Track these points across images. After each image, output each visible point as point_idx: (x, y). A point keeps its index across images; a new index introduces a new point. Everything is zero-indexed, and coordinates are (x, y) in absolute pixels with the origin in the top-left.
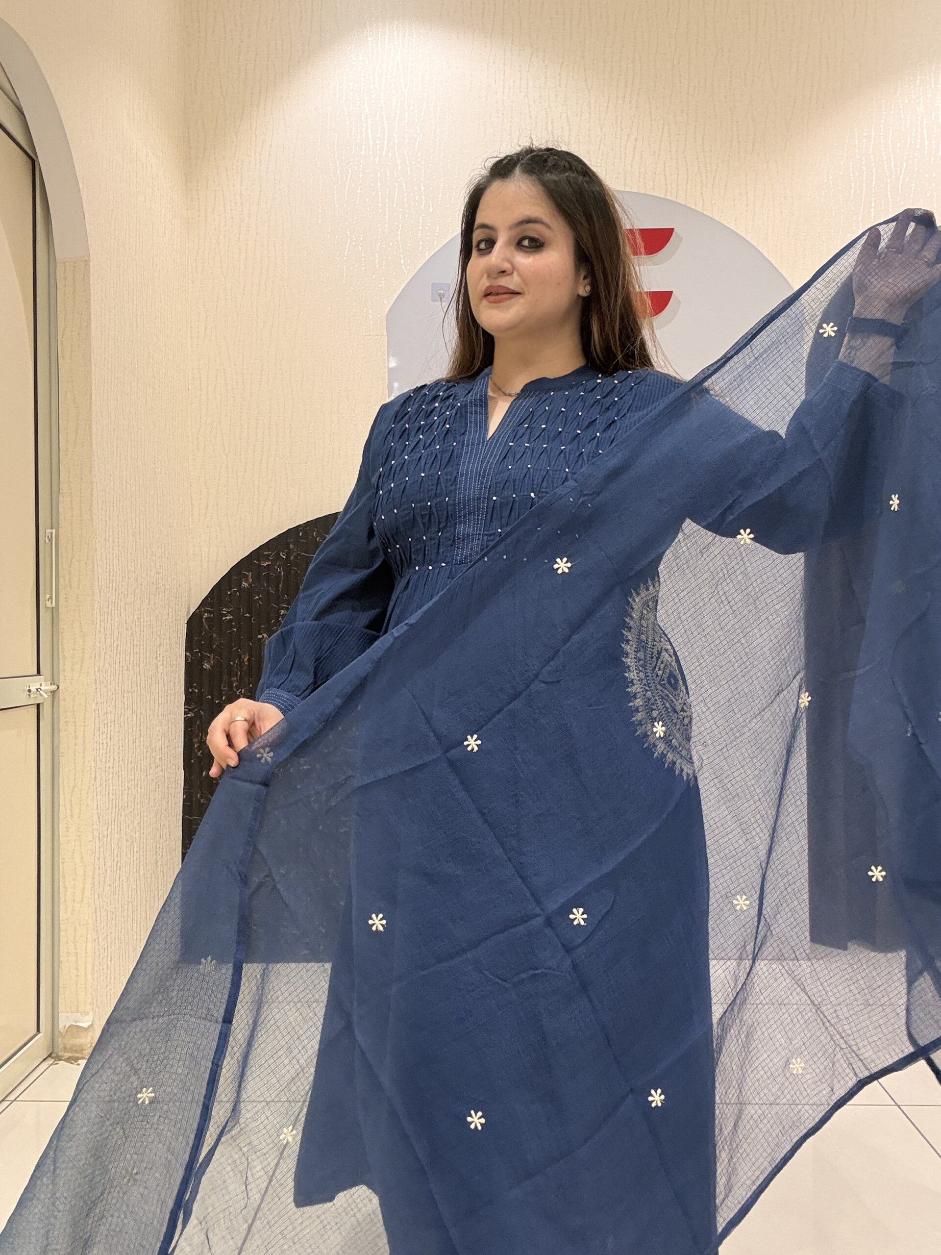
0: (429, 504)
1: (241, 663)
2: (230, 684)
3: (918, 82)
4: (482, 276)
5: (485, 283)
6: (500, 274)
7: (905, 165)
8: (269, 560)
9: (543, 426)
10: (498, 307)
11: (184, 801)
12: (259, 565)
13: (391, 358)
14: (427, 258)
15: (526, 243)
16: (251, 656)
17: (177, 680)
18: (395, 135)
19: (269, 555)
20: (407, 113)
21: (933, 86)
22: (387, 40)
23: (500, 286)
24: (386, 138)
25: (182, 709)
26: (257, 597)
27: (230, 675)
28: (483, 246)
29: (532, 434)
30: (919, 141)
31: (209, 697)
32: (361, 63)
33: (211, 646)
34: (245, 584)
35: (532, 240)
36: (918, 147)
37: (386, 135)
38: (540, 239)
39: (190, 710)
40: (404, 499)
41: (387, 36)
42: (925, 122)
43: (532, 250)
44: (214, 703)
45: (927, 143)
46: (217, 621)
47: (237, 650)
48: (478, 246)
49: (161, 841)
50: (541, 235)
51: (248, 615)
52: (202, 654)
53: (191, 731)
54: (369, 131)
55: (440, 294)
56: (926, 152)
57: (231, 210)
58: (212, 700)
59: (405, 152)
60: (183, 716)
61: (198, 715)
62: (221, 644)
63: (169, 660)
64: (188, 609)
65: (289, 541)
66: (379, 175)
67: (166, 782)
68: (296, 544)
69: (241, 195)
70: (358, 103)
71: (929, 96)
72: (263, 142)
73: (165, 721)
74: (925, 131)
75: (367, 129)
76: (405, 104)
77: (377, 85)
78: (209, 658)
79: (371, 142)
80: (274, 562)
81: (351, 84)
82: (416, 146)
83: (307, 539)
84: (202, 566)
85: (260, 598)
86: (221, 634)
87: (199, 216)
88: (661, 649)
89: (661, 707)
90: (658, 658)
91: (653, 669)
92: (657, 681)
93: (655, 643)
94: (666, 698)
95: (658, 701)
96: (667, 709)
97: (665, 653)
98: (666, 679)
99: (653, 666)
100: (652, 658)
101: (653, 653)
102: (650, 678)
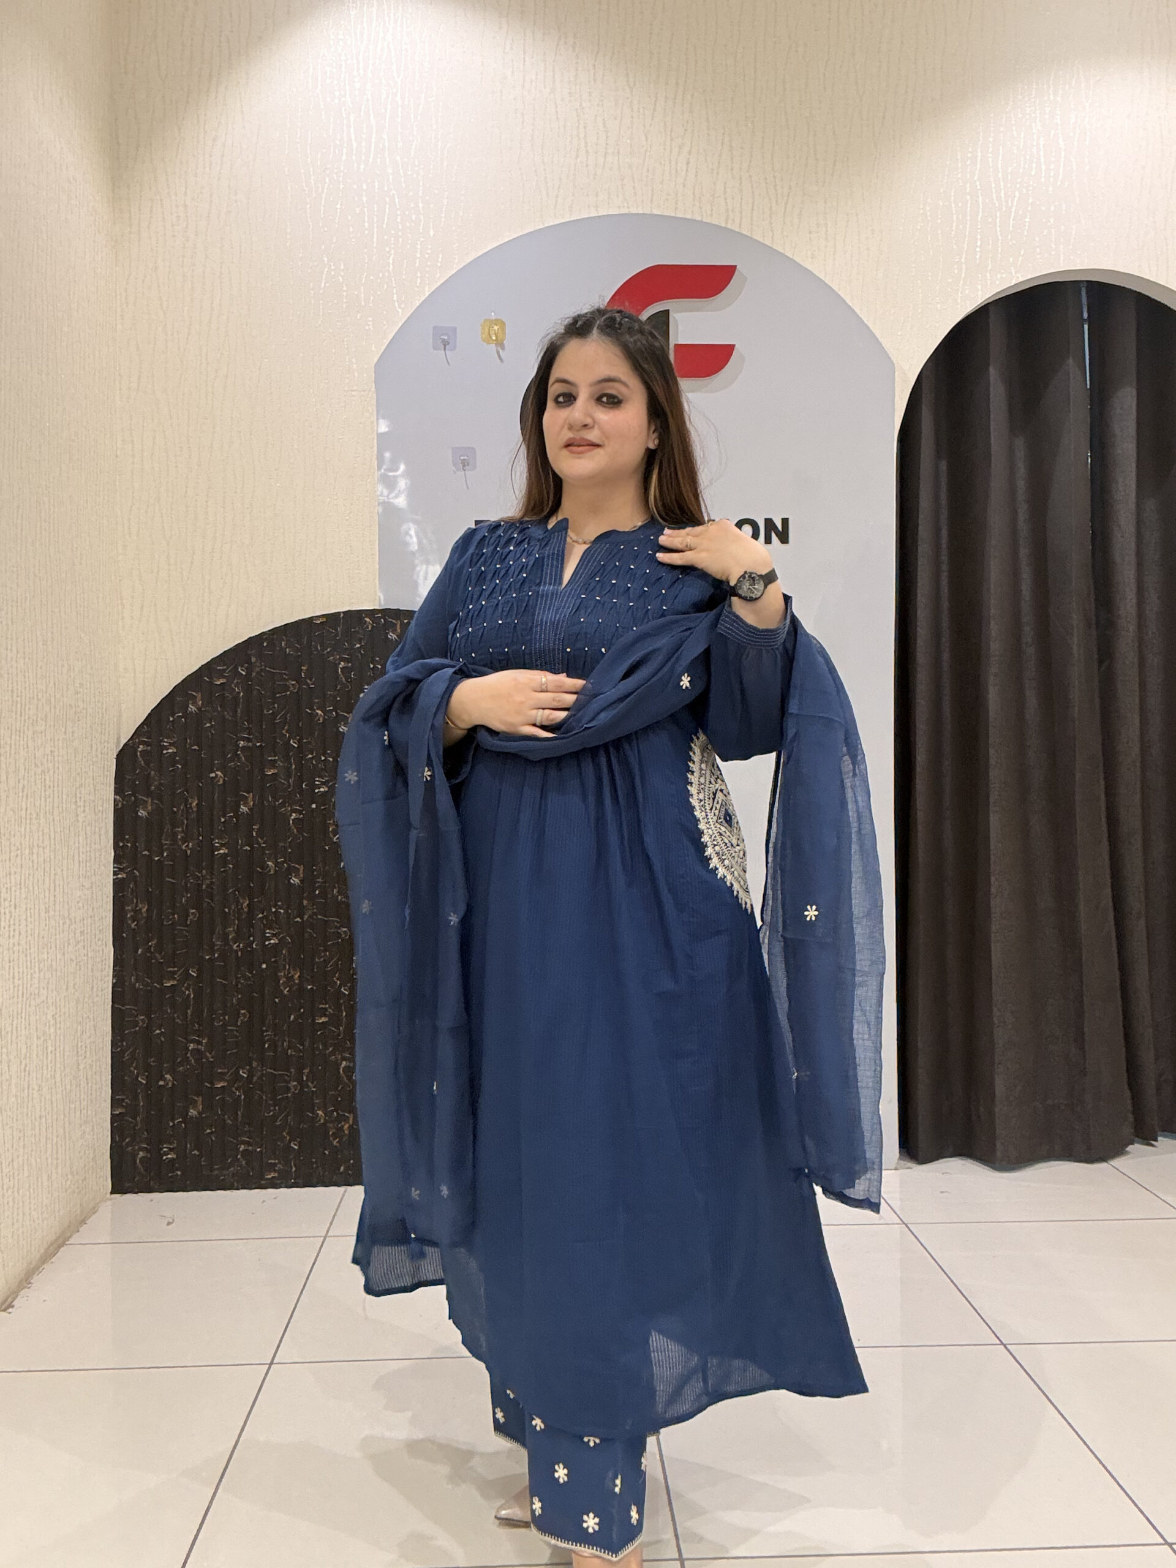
0: (506, 650)
1: (188, 809)
2: (174, 836)
3: (1034, 92)
4: (564, 428)
5: (566, 434)
6: (582, 428)
7: (1017, 194)
8: (224, 677)
9: (614, 582)
10: (580, 457)
11: (114, 986)
12: (211, 683)
13: (381, 421)
14: (427, 294)
15: (605, 399)
16: (201, 800)
17: (103, 831)
18: (385, 137)
19: (224, 671)
20: (400, 109)
21: (1052, 97)
22: (374, 15)
23: (581, 438)
24: (373, 140)
25: (110, 868)
26: (208, 725)
27: (174, 826)
28: (561, 399)
29: (603, 588)
30: (1034, 165)
31: (146, 853)
32: (341, 43)
33: (149, 789)
34: (192, 708)
35: (611, 397)
36: (1033, 173)
37: (374, 136)
38: (618, 396)
39: (121, 870)
40: (482, 645)
41: (374, 9)
42: (1042, 143)
43: (610, 406)
44: (152, 860)
45: (1044, 167)
46: (156, 755)
47: (183, 792)
48: (555, 398)
49: (84, 1037)
50: (619, 393)
51: (196, 747)
52: (136, 798)
53: (122, 896)
54: (352, 130)
55: (443, 340)
56: (1043, 180)
57: (173, 225)
58: (150, 857)
59: (398, 158)
60: (111, 877)
61: (131, 876)
62: (161, 784)
63: (92, 805)
64: (119, 739)
65: (249, 652)
66: (365, 187)
67: (90, 962)
68: (260, 656)
69: (185, 206)
70: (337, 94)
71: (1048, 110)
72: (214, 140)
73: (87, 884)
74: (1042, 153)
75: (349, 126)
76: (398, 98)
77: (362, 72)
78: (146, 802)
79: (355, 145)
80: (230, 680)
81: (328, 69)
82: (412, 151)
83: (272, 650)
84: (135, 684)
85: (212, 726)
86: (160, 772)
87: (130, 232)
88: (717, 790)
89: (721, 843)
90: (714, 799)
91: (711, 809)
92: (715, 820)
93: (711, 786)
94: (724, 834)
95: (718, 838)
96: (726, 844)
97: (721, 793)
98: (722, 817)
99: (711, 806)
100: (710, 799)
101: (710, 794)
102: (709, 817)
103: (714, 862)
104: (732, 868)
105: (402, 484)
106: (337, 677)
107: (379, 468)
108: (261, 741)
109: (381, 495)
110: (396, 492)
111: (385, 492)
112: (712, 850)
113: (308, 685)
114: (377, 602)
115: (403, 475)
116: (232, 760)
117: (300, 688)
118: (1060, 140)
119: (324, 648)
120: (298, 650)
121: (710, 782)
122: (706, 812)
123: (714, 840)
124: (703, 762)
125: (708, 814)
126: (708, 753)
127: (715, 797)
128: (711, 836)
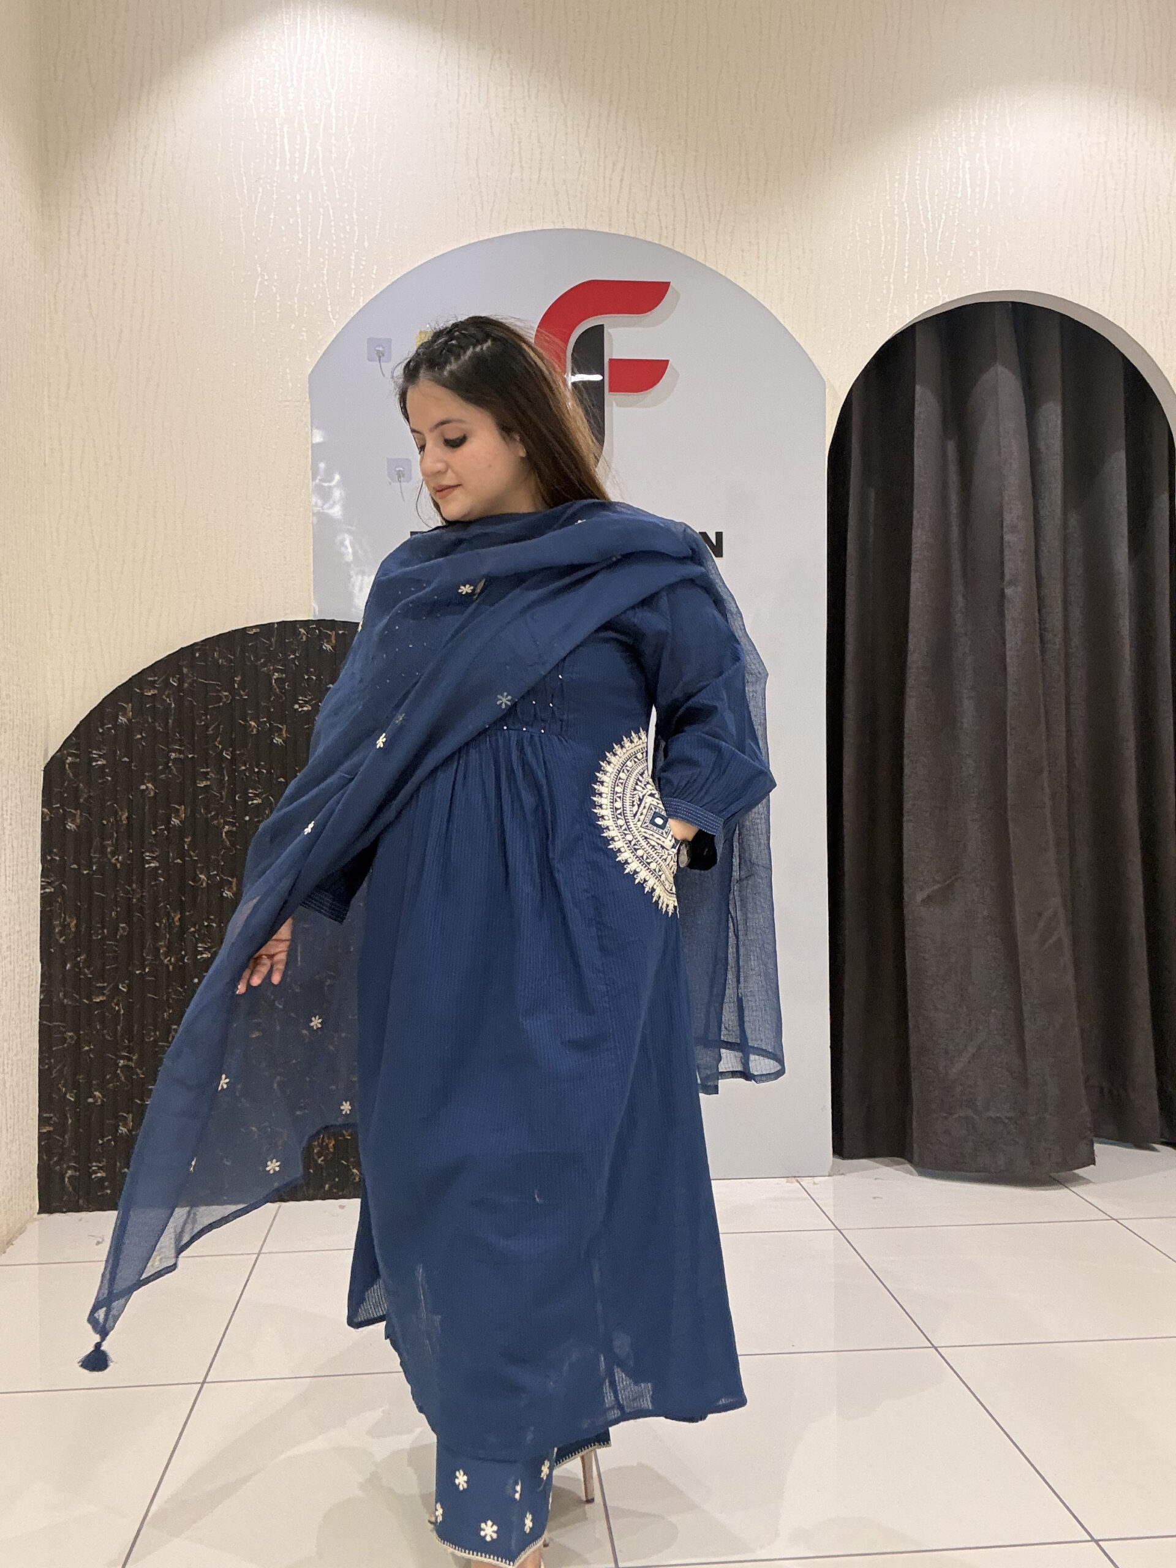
1: (118, 822)
2: (103, 852)
3: (960, 116)
6: (437, 474)
7: (944, 217)
8: (155, 688)
11: (42, 1002)
12: (142, 694)
13: (315, 431)
14: (362, 305)
16: (131, 812)
17: (30, 844)
18: (319, 148)
19: (154, 682)
20: (334, 121)
21: (977, 121)
22: (308, 27)
24: (307, 151)
25: (38, 882)
26: (139, 736)
27: (103, 839)
30: (960, 188)
31: (75, 866)
32: (274, 54)
33: (77, 801)
34: (122, 719)
36: (959, 195)
39: (48, 884)
41: (308, 21)
42: (967, 166)
44: (81, 874)
45: (969, 191)
46: (84, 767)
47: (113, 804)
49: (11, 1054)
51: (126, 759)
52: (64, 811)
53: (50, 911)
54: (286, 140)
55: (378, 352)
56: (969, 203)
57: (103, 233)
58: (79, 871)
59: (332, 169)
60: (39, 891)
61: (58, 889)
62: (90, 797)
63: (19, 818)
64: (46, 751)
65: (181, 663)
66: (298, 197)
67: (17, 977)
68: (192, 666)
69: (116, 214)
70: (270, 104)
71: (973, 134)
72: (145, 148)
73: (14, 899)
74: (967, 176)
75: (282, 137)
76: (332, 109)
77: (295, 83)
78: (75, 815)
79: (288, 155)
80: (161, 691)
81: (261, 79)
82: (347, 162)
83: (205, 661)
84: (64, 695)
85: (143, 738)
86: (89, 784)
87: (59, 239)
88: (643, 796)
89: (646, 846)
90: (639, 806)
91: (635, 815)
92: (639, 825)
93: (635, 792)
94: (651, 837)
95: (641, 841)
96: (653, 847)
97: (648, 799)
98: (648, 821)
99: (634, 812)
100: (633, 805)
101: (633, 802)
102: (631, 823)
103: (633, 867)
104: (660, 871)
105: (337, 494)
106: (271, 688)
107: (314, 479)
108: (193, 753)
109: (316, 506)
110: (331, 502)
111: (320, 503)
112: (630, 855)
113: (241, 696)
115: (338, 485)
116: (162, 772)
117: (233, 699)
118: (986, 164)
119: (257, 659)
120: (231, 661)
121: (635, 789)
122: (625, 820)
123: (635, 845)
124: (623, 772)
125: (630, 820)
126: (635, 762)
127: (641, 803)
128: (630, 842)
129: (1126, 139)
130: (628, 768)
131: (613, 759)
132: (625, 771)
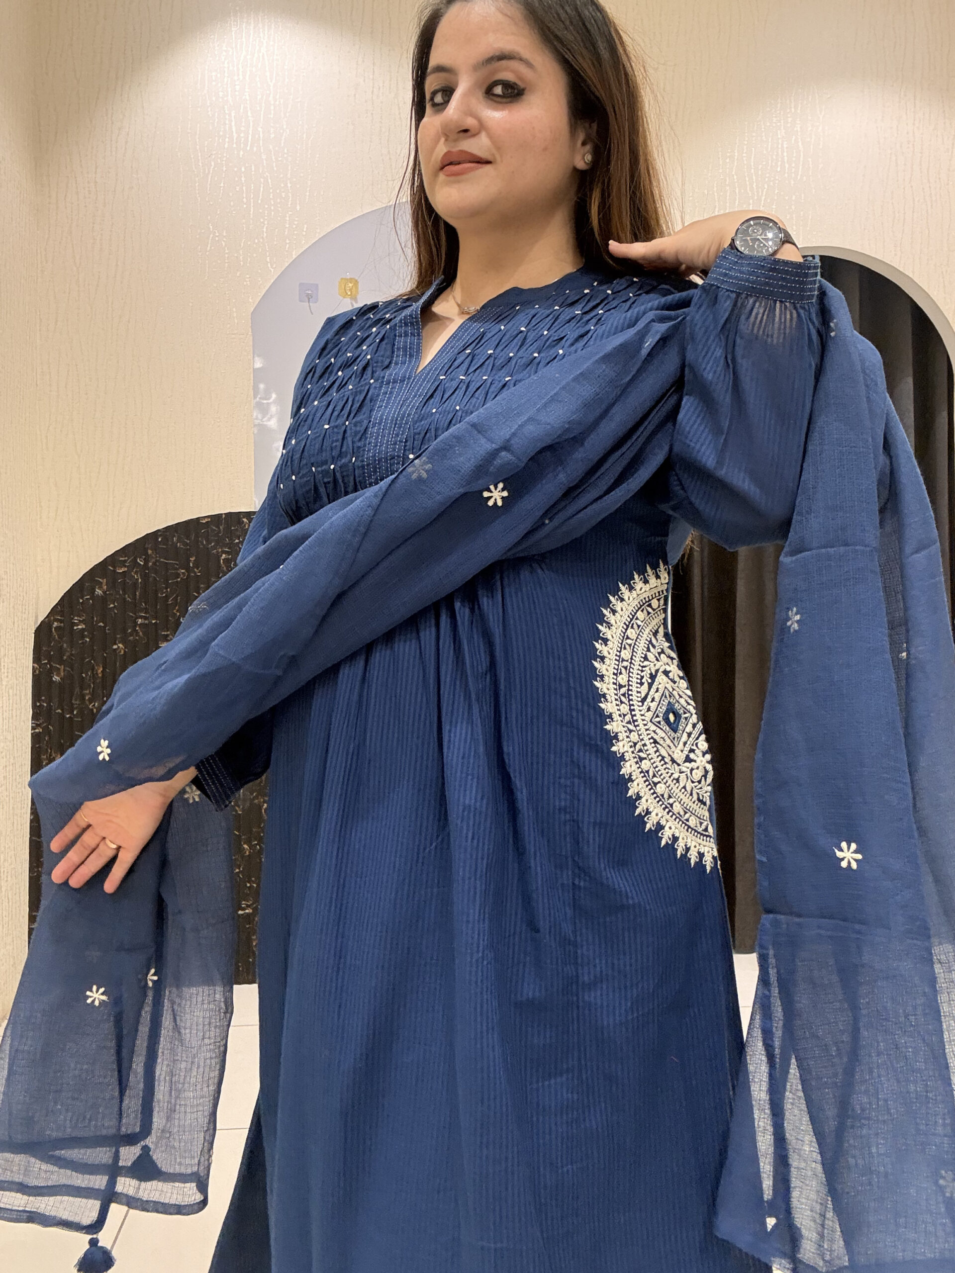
0: (332, 467)
1: (94, 676)
2: (83, 697)
3: (779, 105)
4: (437, 142)
5: (442, 149)
6: (462, 134)
7: (766, 186)
8: (125, 566)
9: (490, 352)
10: (459, 182)
11: (31, 821)
12: (114, 571)
13: (256, 358)
14: (294, 257)
15: (498, 90)
16: (104, 669)
17: (23, 694)
18: (260, 129)
19: (125, 561)
20: (272, 108)
21: (793, 110)
22: (252, 32)
23: (462, 152)
24: (250, 132)
25: (29, 724)
26: (112, 606)
27: (82, 688)
28: (439, 99)
29: (474, 362)
30: (779, 163)
31: (59, 711)
32: (224, 53)
33: (62, 658)
34: (99, 592)
35: (507, 85)
36: (779, 169)
37: (251, 129)
38: (519, 83)
39: (38, 725)
40: (304, 462)
41: (252, 28)
42: (785, 146)
43: (504, 100)
44: (64, 717)
45: (787, 166)
46: (67, 630)
47: (90, 661)
48: (432, 99)
49: (6, 864)
50: (521, 79)
51: (101, 624)
52: (51, 666)
53: (39, 747)
54: (233, 124)
55: (308, 295)
56: (786, 175)
57: (85, 198)
58: (62, 716)
59: (271, 147)
60: (29, 733)
61: (46, 729)
62: (72, 655)
63: (14, 671)
64: (37, 617)
65: (147, 546)
66: (243, 169)
67: (12, 801)
68: (155, 549)
69: (96, 182)
70: (221, 94)
71: (790, 120)
72: (119, 129)
73: (10, 737)
74: (785, 154)
75: (231, 121)
76: (271, 98)
77: (241, 77)
78: (59, 669)
79: (235, 135)
80: (131, 568)
81: (214, 74)
82: (283, 142)
83: (167, 545)
84: (51, 572)
85: (115, 606)
86: (72, 644)
87: (50, 203)
88: (657, 671)
89: (654, 756)
90: (650, 686)
91: (644, 700)
92: (648, 719)
93: (646, 663)
94: (661, 742)
95: (649, 747)
96: (663, 758)
97: (664, 677)
98: (661, 715)
99: (643, 696)
100: (642, 684)
101: (642, 677)
102: (637, 712)
103: (637, 787)
104: (670, 797)
105: (273, 409)
106: (219, 566)
107: (255, 398)
108: (156, 618)
109: (257, 419)
110: (269, 416)
111: (260, 416)
112: (635, 767)
113: (195, 573)
114: (253, 506)
115: (274, 402)
116: (131, 634)
117: (188, 576)
118: (800, 144)
119: (209, 542)
120: (187, 544)
121: (646, 658)
122: (630, 705)
123: (640, 751)
124: (632, 627)
125: (636, 707)
126: (649, 613)
127: (653, 681)
128: (635, 744)
129: (914, 124)
130: (639, 623)
131: (618, 606)
132: (635, 626)
